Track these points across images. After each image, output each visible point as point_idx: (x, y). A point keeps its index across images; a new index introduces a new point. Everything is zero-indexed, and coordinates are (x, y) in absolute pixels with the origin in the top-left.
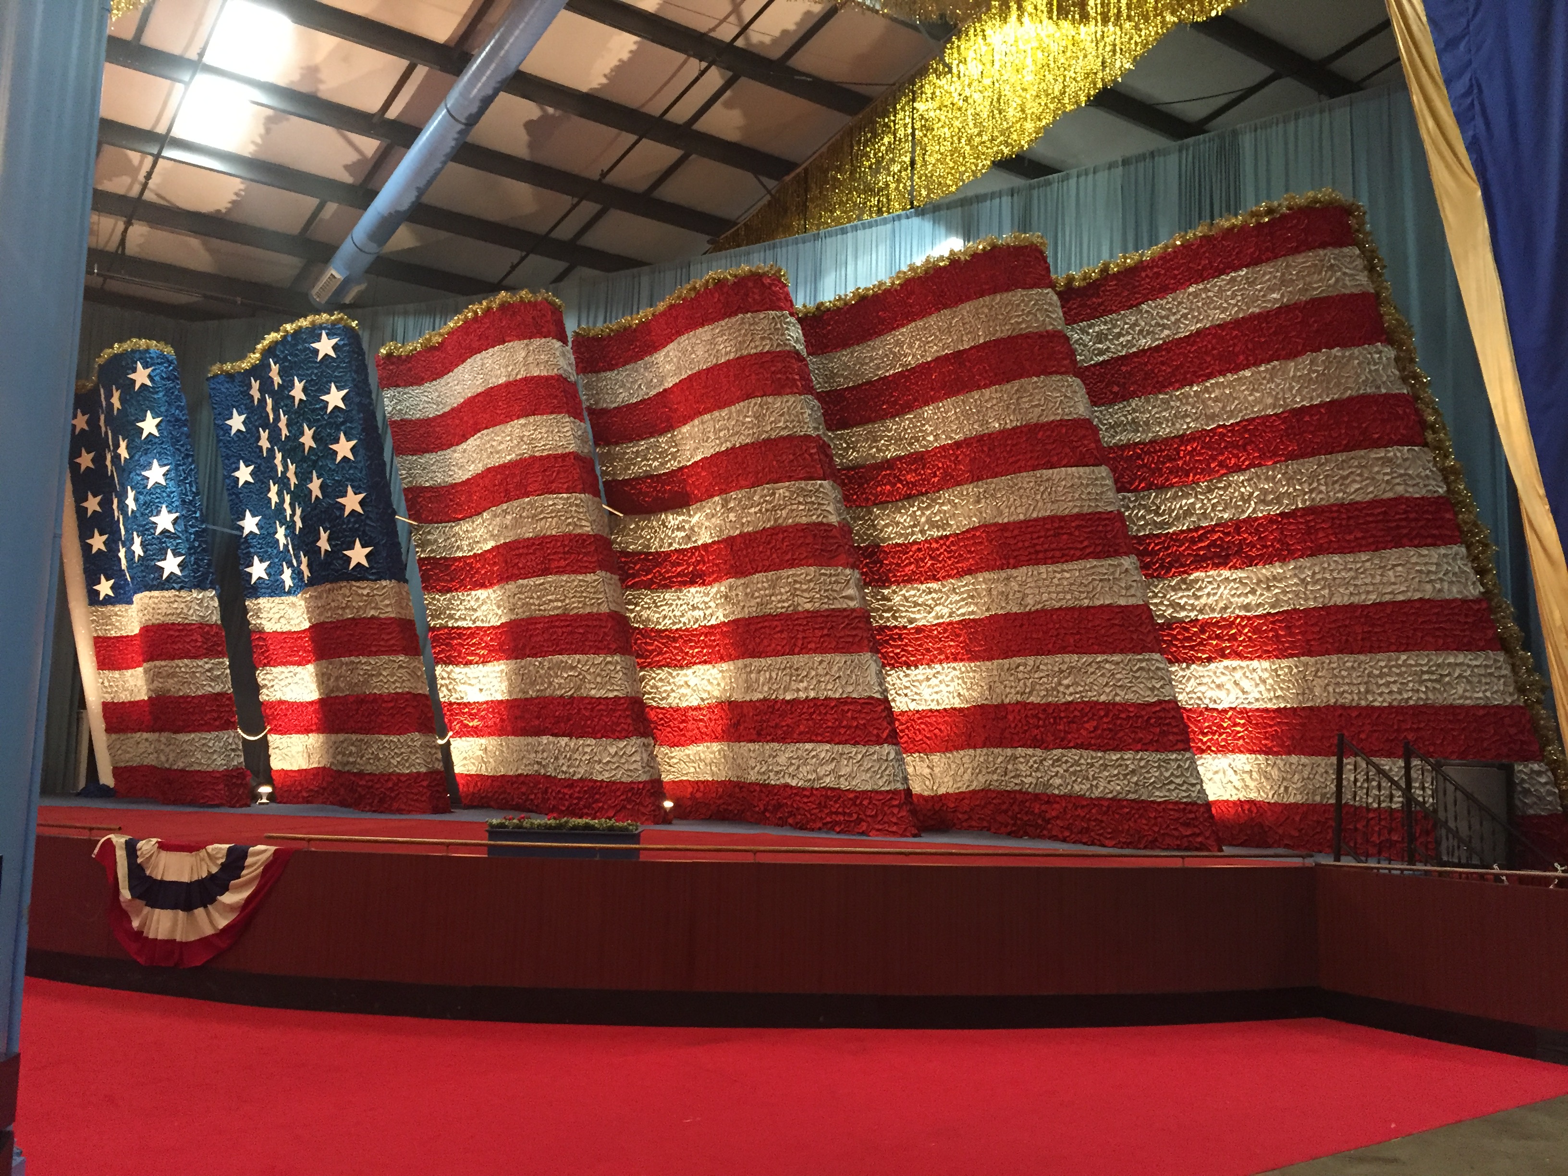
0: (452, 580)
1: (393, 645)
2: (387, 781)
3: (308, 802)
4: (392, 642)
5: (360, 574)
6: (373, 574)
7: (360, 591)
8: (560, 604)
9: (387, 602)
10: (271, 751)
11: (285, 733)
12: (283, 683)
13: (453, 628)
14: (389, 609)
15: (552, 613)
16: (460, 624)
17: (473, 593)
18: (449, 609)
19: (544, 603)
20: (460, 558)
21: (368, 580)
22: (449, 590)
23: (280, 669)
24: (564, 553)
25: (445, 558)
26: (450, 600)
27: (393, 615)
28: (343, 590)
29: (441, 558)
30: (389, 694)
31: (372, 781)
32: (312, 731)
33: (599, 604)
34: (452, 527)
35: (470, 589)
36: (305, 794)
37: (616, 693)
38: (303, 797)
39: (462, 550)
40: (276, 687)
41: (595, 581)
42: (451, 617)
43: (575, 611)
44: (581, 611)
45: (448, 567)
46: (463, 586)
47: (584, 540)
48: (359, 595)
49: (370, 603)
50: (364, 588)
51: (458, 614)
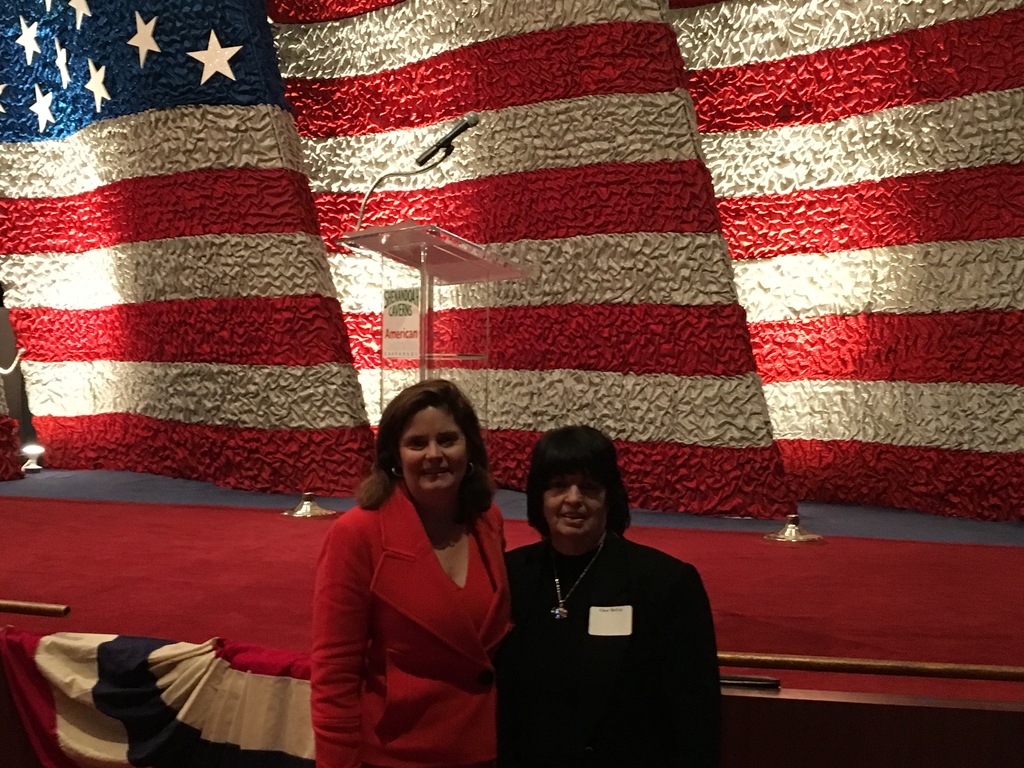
0: (336, 117)
1: (285, 215)
2: (287, 442)
3: (96, 467)
4: (284, 210)
5: (219, 92)
6: (244, 92)
7: (222, 122)
8: (605, 145)
9: (268, 142)
10: (29, 388)
11: (52, 359)
12: (41, 280)
13: (340, 194)
14: (274, 154)
15: (585, 161)
16: (353, 187)
17: (379, 136)
18: (332, 163)
19: (569, 144)
20: (351, 81)
21: (235, 103)
22: (332, 133)
23: (35, 258)
24: (614, 56)
25: (322, 81)
26: (332, 149)
27: (279, 165)
28: (187, 121)
29: (315, 81)
30: (284, 298)
31: (258, 440)
32: (98, 356)
33: (681, 145)
34: (333, 30)
35: (373, 130)
36: (92, 455)
37: (715, 298)
38: (88, 459)
39: (354, 66)
40: (29, 287)
41: (673, 104)
42: (335, 177)
43: (636, 158)
44: (648, 158)
45: (327, 96)
46: (357, 126)
47: (651, 34)
48: (219, 129)
49: (241, 143)
50: (231, 116)
51: (349, 172)
